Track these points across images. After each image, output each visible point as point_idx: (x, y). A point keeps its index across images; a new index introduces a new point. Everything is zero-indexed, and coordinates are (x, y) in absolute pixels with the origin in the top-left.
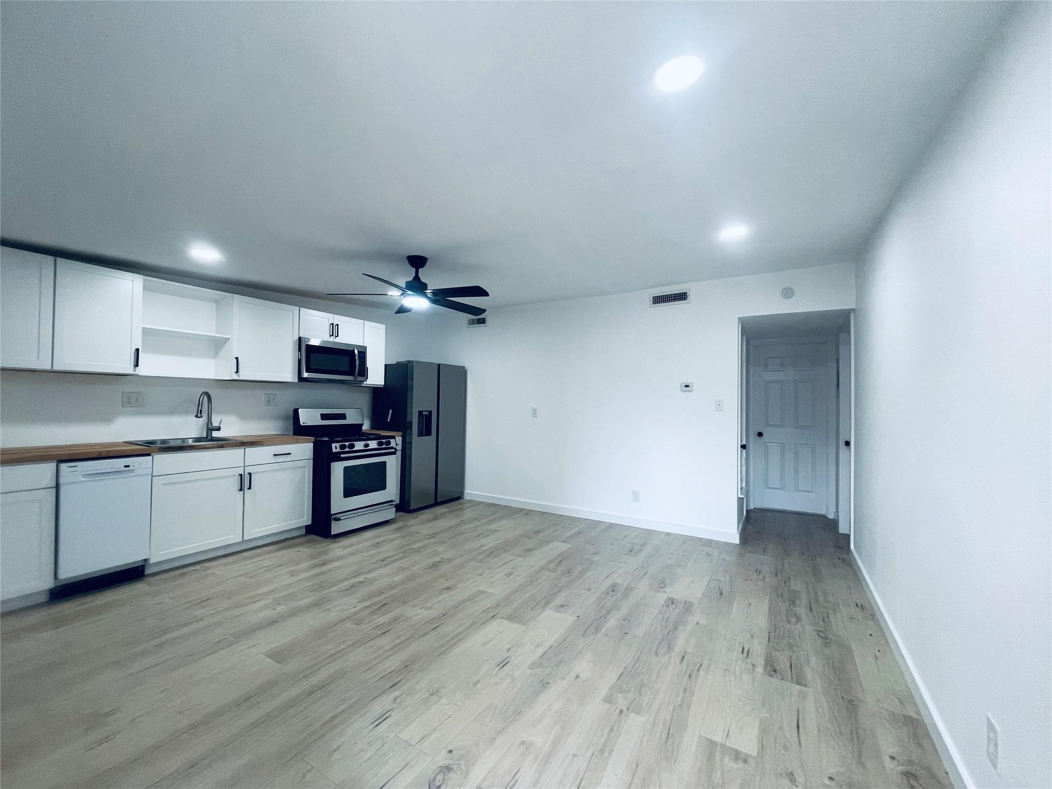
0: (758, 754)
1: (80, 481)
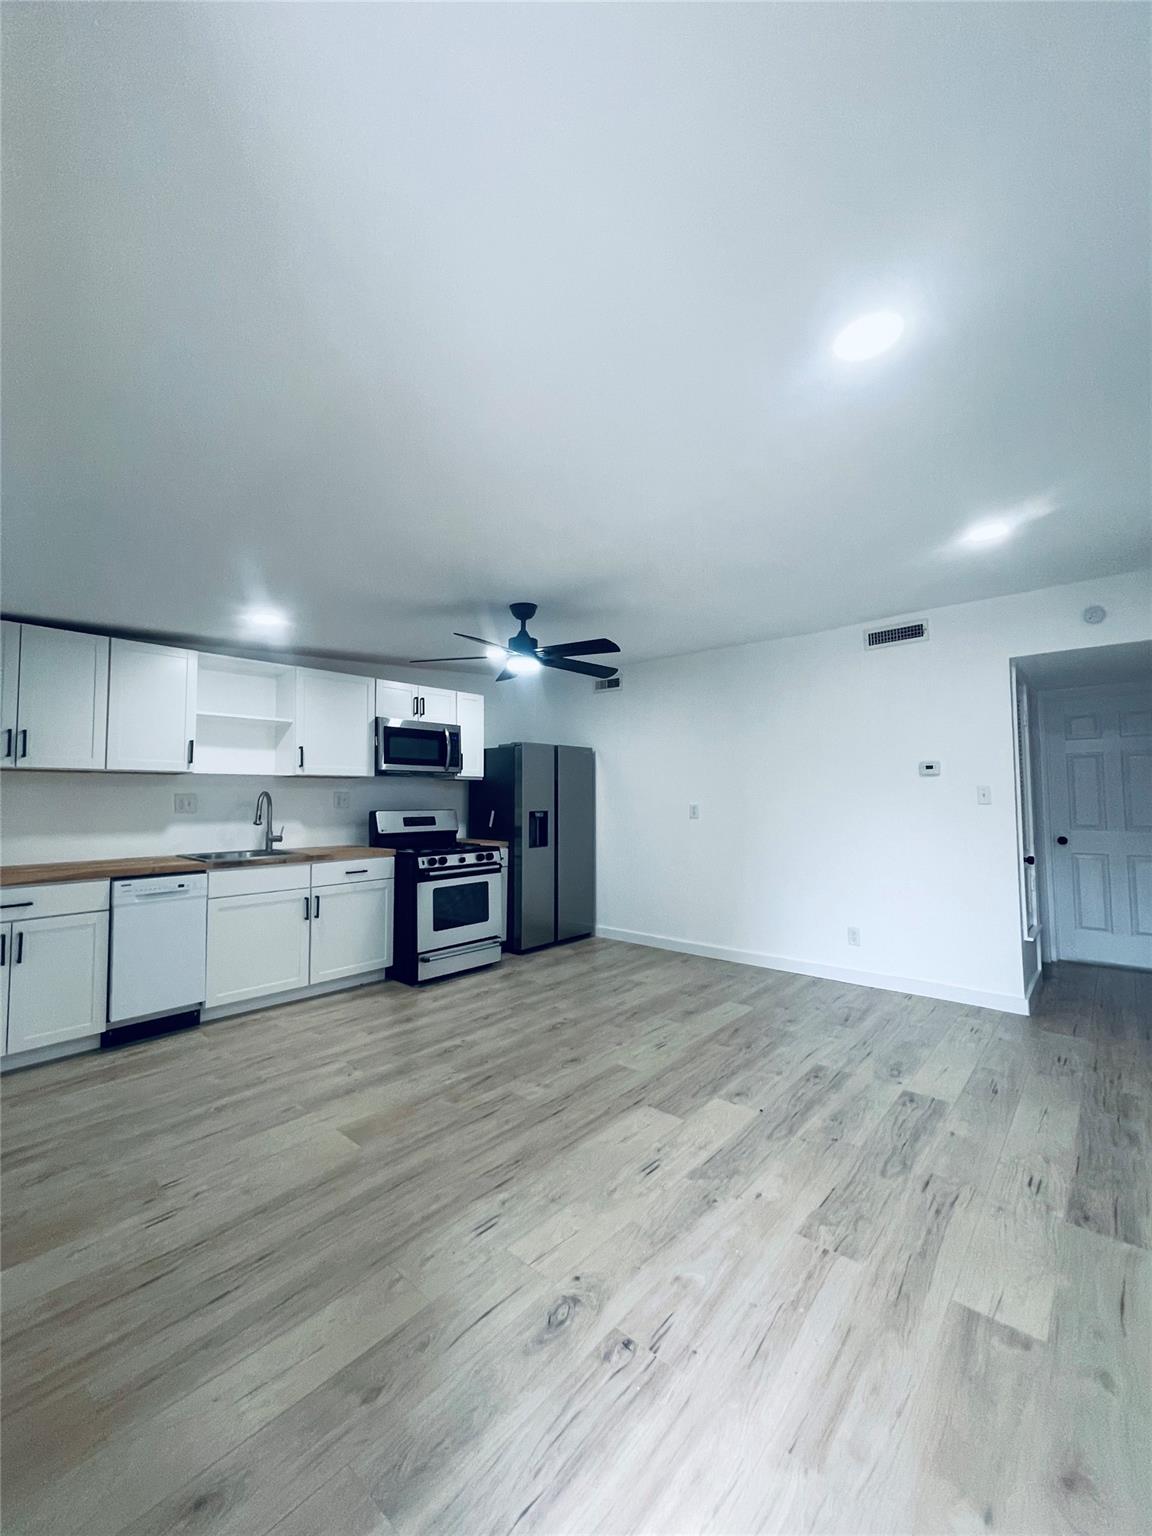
0: (1049, 1339)
1: (135, 904)
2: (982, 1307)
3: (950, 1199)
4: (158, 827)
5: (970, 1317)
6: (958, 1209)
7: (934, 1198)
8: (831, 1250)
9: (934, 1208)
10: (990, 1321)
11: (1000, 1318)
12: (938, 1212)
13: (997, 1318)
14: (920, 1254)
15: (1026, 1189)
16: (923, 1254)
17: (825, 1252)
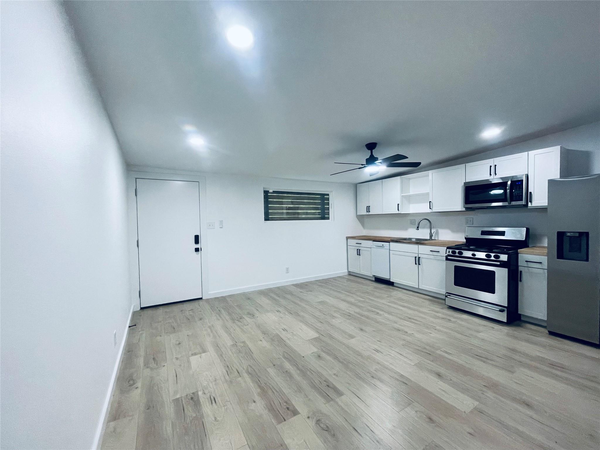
0: (189, 358)
1: (374, 248)
2: (203, 355)
3: (229, 373)
4: (406, 229)
5: (204, 352)
6: (225, 371)
7: (232, 369)
8: (236, 344)
9: (229, 367)
10: (201, 353)
11: (199, 355)
12: (228, 367)
13: (200, 355)
14: (222, 355)
15: (214, 395)
16: (221, 355)
17: (236, 342)
